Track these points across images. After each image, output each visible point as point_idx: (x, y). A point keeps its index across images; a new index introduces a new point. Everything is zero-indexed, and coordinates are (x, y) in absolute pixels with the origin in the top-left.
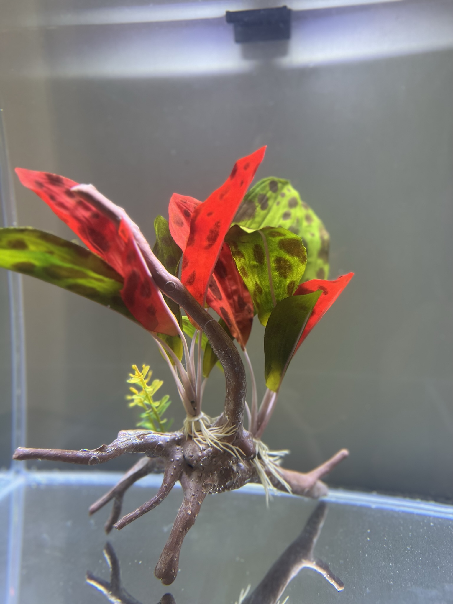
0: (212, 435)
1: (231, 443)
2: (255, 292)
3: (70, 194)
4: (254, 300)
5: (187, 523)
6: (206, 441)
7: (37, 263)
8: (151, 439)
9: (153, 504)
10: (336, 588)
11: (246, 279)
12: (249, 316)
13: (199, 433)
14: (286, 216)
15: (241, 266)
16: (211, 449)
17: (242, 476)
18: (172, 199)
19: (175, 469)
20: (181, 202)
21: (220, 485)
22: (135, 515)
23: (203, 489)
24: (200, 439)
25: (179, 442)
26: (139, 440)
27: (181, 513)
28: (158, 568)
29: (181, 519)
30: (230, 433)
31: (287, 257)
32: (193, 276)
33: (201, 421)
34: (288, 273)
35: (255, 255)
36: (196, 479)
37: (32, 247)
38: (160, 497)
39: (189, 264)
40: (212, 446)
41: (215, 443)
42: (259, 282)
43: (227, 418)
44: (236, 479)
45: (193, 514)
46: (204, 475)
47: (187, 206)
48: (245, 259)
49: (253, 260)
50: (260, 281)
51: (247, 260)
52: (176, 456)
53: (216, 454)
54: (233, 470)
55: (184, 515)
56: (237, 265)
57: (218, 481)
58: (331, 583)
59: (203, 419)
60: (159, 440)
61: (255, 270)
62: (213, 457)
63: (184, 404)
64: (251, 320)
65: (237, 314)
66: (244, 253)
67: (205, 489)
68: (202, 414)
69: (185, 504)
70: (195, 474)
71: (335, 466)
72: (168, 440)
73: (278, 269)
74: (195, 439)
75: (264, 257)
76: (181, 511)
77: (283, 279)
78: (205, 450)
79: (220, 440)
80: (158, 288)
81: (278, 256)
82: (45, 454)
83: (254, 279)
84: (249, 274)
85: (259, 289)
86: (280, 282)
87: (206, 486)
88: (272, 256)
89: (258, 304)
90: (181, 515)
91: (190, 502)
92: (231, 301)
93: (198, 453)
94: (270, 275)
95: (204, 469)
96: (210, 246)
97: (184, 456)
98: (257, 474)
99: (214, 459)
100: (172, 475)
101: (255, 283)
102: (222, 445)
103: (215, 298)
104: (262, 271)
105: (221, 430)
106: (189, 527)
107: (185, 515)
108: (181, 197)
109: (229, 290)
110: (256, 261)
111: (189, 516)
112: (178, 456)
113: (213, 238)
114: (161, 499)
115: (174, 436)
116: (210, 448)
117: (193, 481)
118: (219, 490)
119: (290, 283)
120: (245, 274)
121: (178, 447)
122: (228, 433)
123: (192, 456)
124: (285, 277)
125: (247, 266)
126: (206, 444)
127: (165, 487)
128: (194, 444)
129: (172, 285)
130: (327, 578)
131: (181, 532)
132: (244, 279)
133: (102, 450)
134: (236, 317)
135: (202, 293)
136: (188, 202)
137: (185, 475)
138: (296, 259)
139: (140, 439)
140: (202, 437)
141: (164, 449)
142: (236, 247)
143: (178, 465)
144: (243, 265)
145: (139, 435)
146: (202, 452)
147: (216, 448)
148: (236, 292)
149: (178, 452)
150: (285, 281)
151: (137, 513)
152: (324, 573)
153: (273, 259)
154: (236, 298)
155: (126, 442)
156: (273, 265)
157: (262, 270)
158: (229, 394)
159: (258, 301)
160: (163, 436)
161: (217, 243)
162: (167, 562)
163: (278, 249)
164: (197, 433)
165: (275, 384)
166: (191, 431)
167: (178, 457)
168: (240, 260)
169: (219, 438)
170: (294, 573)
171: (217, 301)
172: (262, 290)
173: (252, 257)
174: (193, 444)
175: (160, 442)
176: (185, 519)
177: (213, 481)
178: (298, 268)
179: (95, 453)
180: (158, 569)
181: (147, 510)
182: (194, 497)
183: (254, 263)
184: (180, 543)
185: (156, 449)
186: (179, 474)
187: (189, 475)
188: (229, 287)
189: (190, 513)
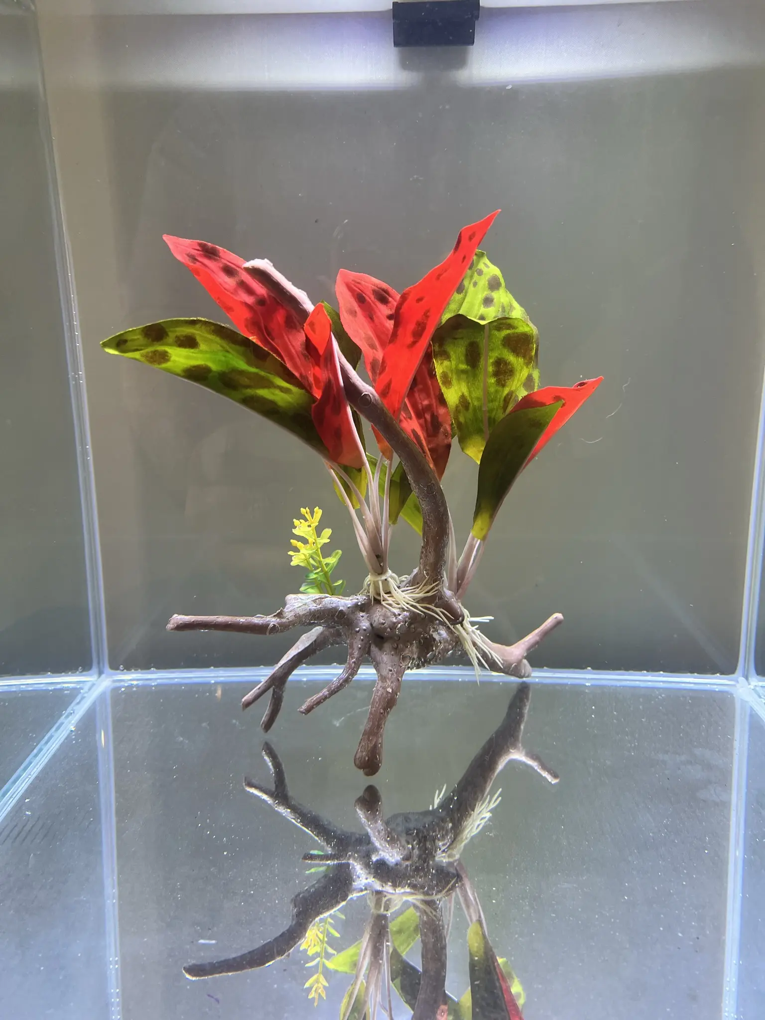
0: (406, 596)
1: (433, 605)
2: (457, 407)
3: (229, 271)
4: (455, 419)
5: (388, 703)
6: (398, 604)
7: (214, 367)
8: (330, 603)
9: (342, 682)
10: (550, 780)
11: (445, 390)
12: (446, 441)
13: (389, 595)
14: (488, 301)
15: (443, 372)
16: (408, 614)
17: (445, 646)
18: (339, 278)
19: (362, 640)
20: (353, 282)
21: (419, 658)
22: (323, 697)
23: (401, 663)
24: (390, 602)
25: (362, 607)
26: (315, 605)
27: (378, 693)
28: (357, 757)
29: (379, 699)
30: (432, 592)
31: (511, 358)
32: (388, 386)
33: (389, 579)
34: (508, 379)
35: (467, 355)
36: (391, 651)
37: (203, 346)
38: (350, 675)
39: (387, 368)
40: (409, 611)
41: (412, 606)
42: (466, 394)
43: (425, 574)
44: (438, 650)
45: (394, 693)
46: (401, 646)
47: (361, 288)
48: (450, 361)
49: (462, 363)
50: (470, 392)
51: (454, 363)
52: (361, 624)
53: (414, 618)
54: (434, 639)
55: (383, 694)
56: (436, 370)
57: (417, 653)
58: (544, 775)
59: (392, 577)
60: (340, 605)
61: (464, 376)
62: (410, 624)
63: (366, 559)
64: (449, 446)
65: (429, 438)
66: (452, 353)
67: (404, 663)
68: (390, 572)
69: (380, 681)
70: (387, 646)
71: (546, 634)
72: (349, 606)
73: (496, 374)
74: (383, 603)
75: (480, 358)
76: (378, 690)
77: (500, 389)
78: (399, 615)
79: (418, 602)
80: (348, 403)
81: (499, 357)
82: (211, 623)
83: (460, 388)
84: (454, 382)
85: (464, 403)
86: (497, 391)
87: (404, 658)
88: (491, 357)
89: (459, 425)
90: (379, 695)
91: (388, 678)
92: (422, 421)
93: (391, 619)
94: (485, 382)
95: (399, 639)
96: (414, 343)
97: (371, 625)
98: (461, 643)
99: (413, 626)
100: (360, 648)
101: (460, 394)
102: (422, 607)
103: (404, 417)
104: (474, 378)
105: (418, 590)
106: (391, 708)
107: (385, 694)
108: (352, 275)
109: (420, 406)
110: (468, 365)
111: (389, 695)
112: (365, 624)
113: (418, 334)
114: (351, 677)
115: (356, 601)
116: (405, 612)
117: (386, 654)
118: (418, 664)
119: (508, 395)
120: (447, 382)
121: (362, 614)
122: (428, 592)
123: (383, 624)
124: (504, 386)
125: (452, 371)
126: (399, 608)
127: (353, 662)
128: (384, 609)
129: (368, 397)
130: (538, 770)
131: (382, 713)
132: (444, 389)
133: (280, 615)
134: (428, 443)
135: (396, 409)
136: (363, 283)
137: (374, 649)
138: (521, 360)
139: (317, 604)
140: (394, 599)
141: (346, 616)
142: (441, 345)
143: (365, 636)
144: (445, 370)
145: (314, 599)
146: (396, 618)
147: (414, 612)
148: (429, 408)
149: (363, 620)
150: (503, 391)
151: (326, 694)
152: (534, 764)
153: (491, 361)
154: (428, 416)
155: (302, 607)
156: (491, 369)
157: (475, 376)
158: (427, 544)
159: (462, 419)
160: (342, 601)
161: (422, 339)
162: (369, 749)
163: (501, 347)
164: (386, 596)
165: (482, 529)
166: (379, 595)
167: (364, 626)
168: (441, 363)
169: (416, 600)
170: (501, 765)
171: (407, 422)
172: (469, 403)
173: (463, 358)
174: (382, 609)
175: (341, 608)
176: (385, 698)
177: (412, 653)
178: (521, 373)
179: (274, 619)
180: (358, 759)
181: (336, 690)
182: (391, 672)
183: (463, 366)
184: (383, 726)
185: (337, 617)
186: (367, 646)
187: (381, 648)
188: (420, 401)
189: (391, 691)
